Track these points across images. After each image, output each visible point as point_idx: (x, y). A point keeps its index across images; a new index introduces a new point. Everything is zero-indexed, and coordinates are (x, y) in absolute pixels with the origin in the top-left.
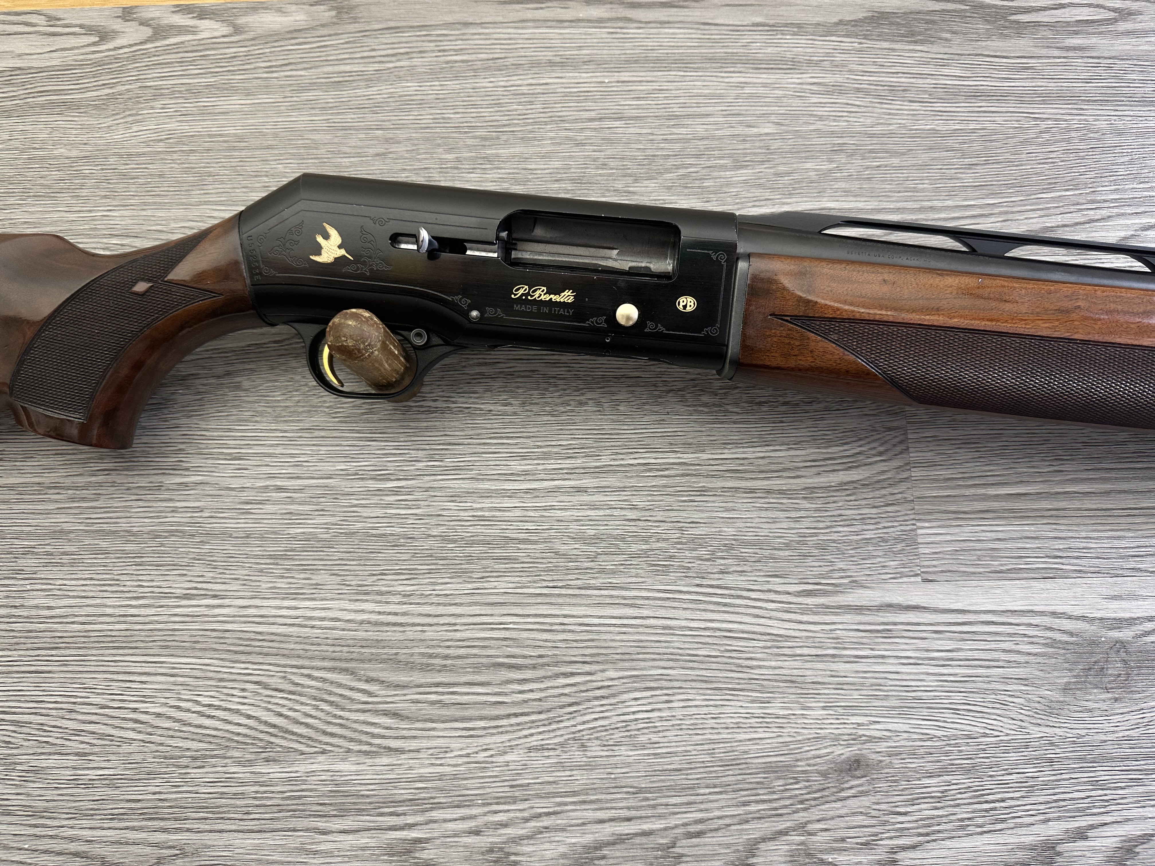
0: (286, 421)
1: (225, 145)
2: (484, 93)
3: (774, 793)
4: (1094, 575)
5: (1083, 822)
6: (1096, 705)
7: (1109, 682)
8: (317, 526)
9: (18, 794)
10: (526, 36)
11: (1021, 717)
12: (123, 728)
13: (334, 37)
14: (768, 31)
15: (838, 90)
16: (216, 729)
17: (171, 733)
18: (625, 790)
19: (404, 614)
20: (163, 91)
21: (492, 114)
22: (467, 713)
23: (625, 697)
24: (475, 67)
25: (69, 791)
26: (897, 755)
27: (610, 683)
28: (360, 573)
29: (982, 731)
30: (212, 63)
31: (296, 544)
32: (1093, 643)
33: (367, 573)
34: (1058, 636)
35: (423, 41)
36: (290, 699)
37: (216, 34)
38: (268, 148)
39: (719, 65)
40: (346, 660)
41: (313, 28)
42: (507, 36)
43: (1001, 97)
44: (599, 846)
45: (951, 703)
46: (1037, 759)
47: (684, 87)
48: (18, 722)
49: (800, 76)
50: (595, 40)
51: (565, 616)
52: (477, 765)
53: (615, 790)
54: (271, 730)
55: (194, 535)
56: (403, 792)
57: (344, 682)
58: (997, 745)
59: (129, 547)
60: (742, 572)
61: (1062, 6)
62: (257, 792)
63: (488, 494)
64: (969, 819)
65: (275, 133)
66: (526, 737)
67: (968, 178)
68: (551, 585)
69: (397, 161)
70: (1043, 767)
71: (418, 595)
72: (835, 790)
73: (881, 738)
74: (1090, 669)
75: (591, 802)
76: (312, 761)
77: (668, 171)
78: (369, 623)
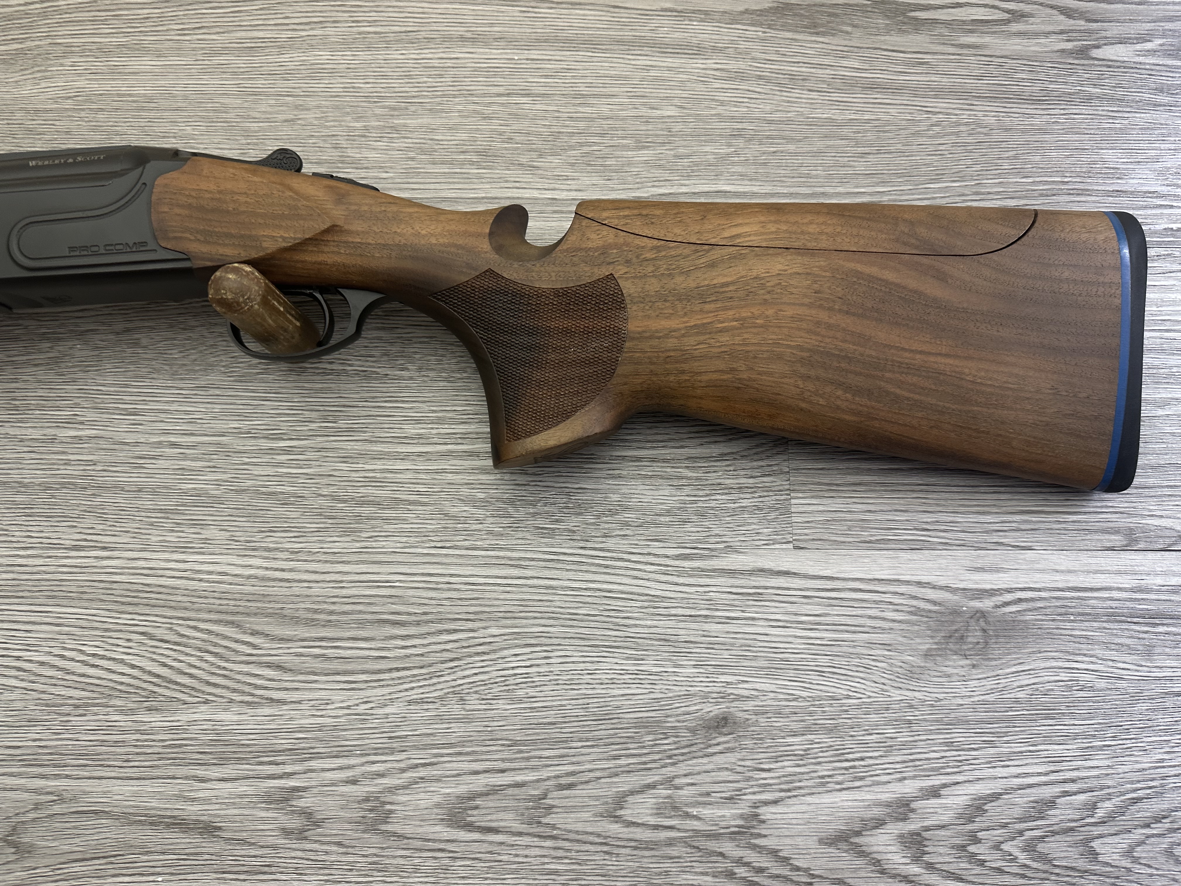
0: (182, 379)
1: (135, 105)
3: (644, 747)
4: (959, 548)
5: (936, 781)
6: (955, 671)
7: (969, 650)
11: (883, 680)
14: (676, 16)
15: (740, 76)
16: (99, 678)
17: (54, 681)
18: (500, 742)
19: (291, 570)
21: (402, 85)
22: (349, 667)
23: (506, 653)
24: (388, 39)
26: (763, 713)
27: (492, 640)
29: (846, 693)
31: (187, 499)
32: (956, 612)
34: (922, 605)
35: (337, 11)
39: (627, 47)
42: (421, 10)
43: (896, 89)
44: (473, 796)
45: (817, 666)
46: (896, 721)
47: (591, 68)
49: (704, 61)
50: (507, 18)
51: (451, 575)
53: (491, 743)
54: (155, 680)
55: (85, 488)
56: (283, 741)
57: (229, 634)
58: (859, 707)
59: (19, 498)
60: (624, 536)
61: (959, 5)
62: (137, 740)
64: (829, 776)
65: (184, 96)
66: (406, 690)
67: (860, 166)
68: (439, 545)
69: (305, 127)
70: (902, 728)
71: (306, 552)
72: (702, 746)
73: (748, 697)
74: (950, 637)
75: (467, 754)
77: (572, 148)
78: (256, 578)
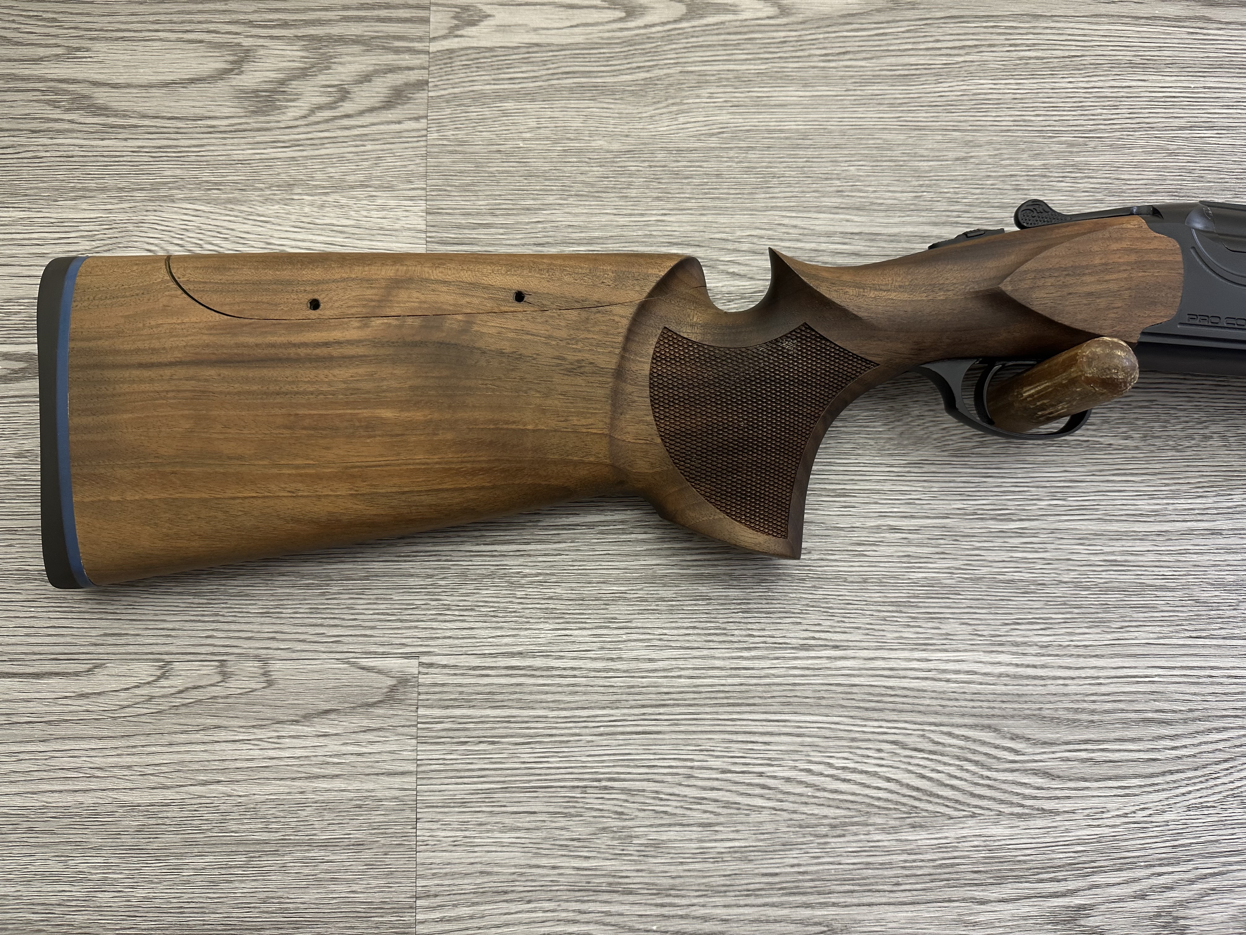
2: (1064, 95)
8: (939, 571)
9: (638, 871)
10: (1102, 33)
12: (750, 795)
13: (893, 25)
20: (708, 78)
25: (697, 866)
28: (991, 622)
30: (760, 48)
33: (999, 622)
36: (931, 760)
37: (760, 15)
38: (835, 147)
40: (988, 717)
41: (867, 13)
48: (630, 790)
52: (1136, 825)
63: (1119, 536)
76: (961, 825)
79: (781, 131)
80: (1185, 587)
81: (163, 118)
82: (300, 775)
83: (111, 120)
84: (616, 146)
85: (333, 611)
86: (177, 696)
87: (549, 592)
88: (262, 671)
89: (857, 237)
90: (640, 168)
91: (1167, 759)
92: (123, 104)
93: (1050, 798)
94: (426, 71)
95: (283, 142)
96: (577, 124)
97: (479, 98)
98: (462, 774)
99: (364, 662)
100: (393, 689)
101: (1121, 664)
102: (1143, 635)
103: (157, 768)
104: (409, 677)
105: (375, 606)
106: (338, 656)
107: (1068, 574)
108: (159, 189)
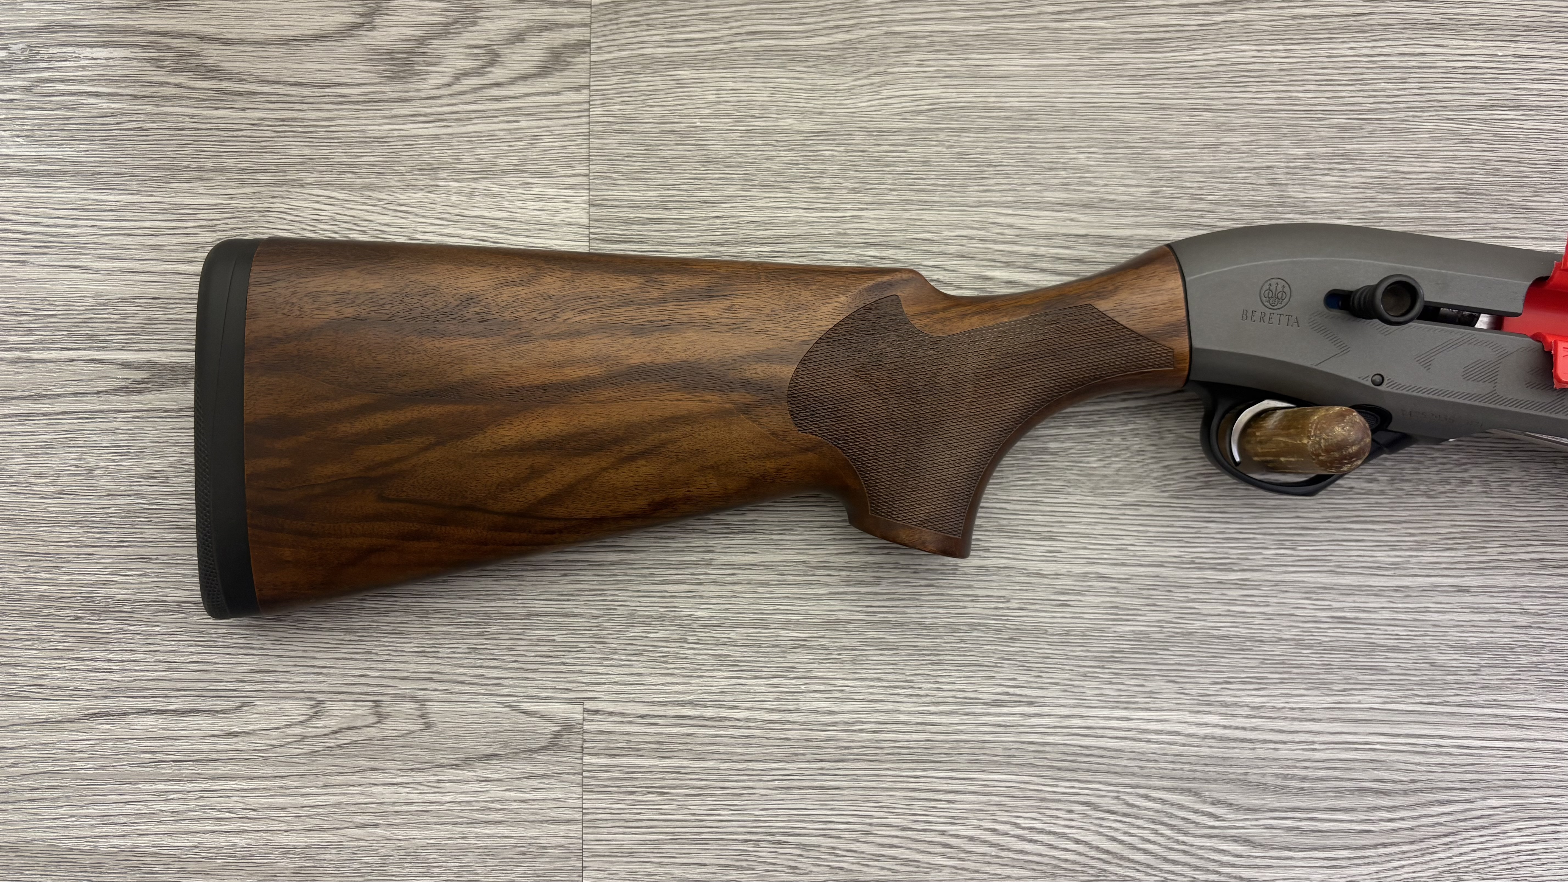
79: (1001, 109)
80: (1421, 648)
81: (285, 83)
82: (461, 820)
83: (224, 85)
84: (807, 126)
85: (492, 652)
86: (331, 736)
87: (723, 636)
88: (418, 713)
89: (1081, 240)
90: (835, 153)
91: (1381, 831)
92: (238, 64)
93: (1249, 867)
94: (587, 29)
95: (425, 116)
96: (763, 97)
97: (651, 64)
98: (630, 824)
99: (526, 706)
100: (557, 735)
101: (1339, 730)
102: (1368, 699)
103: (312, 810)
104: (573, 723)
105: (537, 648)
106: (498, 699)
107: (1289, 631)
108: (285, 171)
